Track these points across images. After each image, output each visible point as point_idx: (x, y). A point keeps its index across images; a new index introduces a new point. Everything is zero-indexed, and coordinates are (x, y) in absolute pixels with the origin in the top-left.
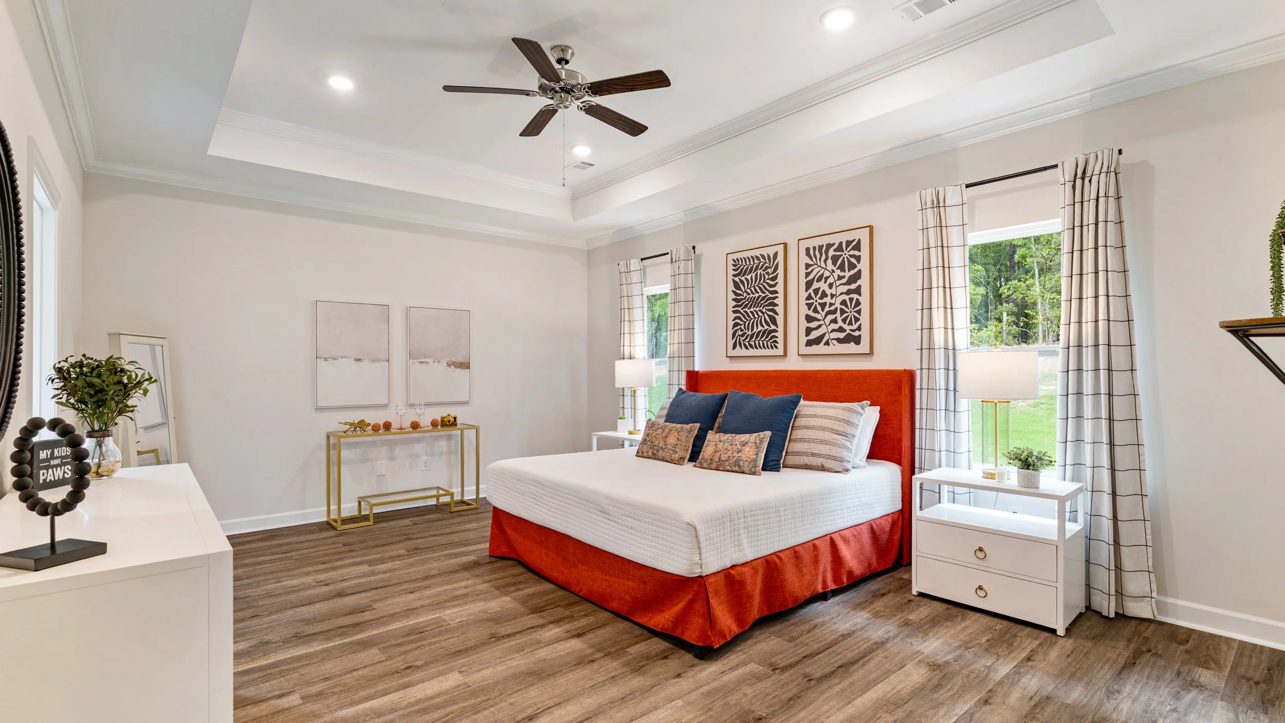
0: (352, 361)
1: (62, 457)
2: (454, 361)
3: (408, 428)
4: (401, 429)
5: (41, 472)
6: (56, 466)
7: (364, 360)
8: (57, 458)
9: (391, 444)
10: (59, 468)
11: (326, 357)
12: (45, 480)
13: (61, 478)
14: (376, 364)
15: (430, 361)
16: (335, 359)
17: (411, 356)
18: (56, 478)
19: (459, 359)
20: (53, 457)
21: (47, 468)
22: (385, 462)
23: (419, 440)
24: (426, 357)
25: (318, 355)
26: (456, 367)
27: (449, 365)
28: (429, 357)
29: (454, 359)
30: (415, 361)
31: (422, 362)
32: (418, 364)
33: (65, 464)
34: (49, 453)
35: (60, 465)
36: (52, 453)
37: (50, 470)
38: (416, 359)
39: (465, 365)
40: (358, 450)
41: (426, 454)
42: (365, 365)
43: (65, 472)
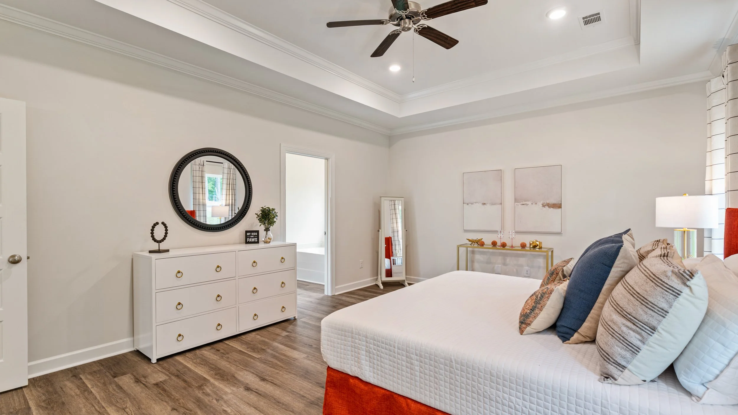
0: (481, 204)
1: (254, 236)
2: (548, 203)
3: (519, 247)
4: (512, 247)
5: (248, 239)
6: (252, 238)
7: (487, 203)
8: (253, 235)
9: (505, 255)
10: (253, 238)
11: (468, 203)
12: (249, 241)
13: (254, 241)
14: (494, 206)
15: (529, 203)
16: (472, 204)
17: (516, 200)
18: (252, 241)
19: (552, 201)
20: (251, 235)
21: (249, 238)
22: (500, 265)
23: (523, 256)
24: (525, 201)
25: (464, 202)
26: (549, 207)
27: (544, 206)
28: (528, 201)
29: (548, 202)
30: (518, 204)
31: (523, 204)
32: (520, 206)
33: (255, 237)
34: (250, 234)
35: (254, 238)
36: (251, 234)
37: (250, 239)
38: (519, 203)
39: (558, 206)
40: (485, 256)
41: (528, 266)
42: (488, 206)
43: (255, 240)
